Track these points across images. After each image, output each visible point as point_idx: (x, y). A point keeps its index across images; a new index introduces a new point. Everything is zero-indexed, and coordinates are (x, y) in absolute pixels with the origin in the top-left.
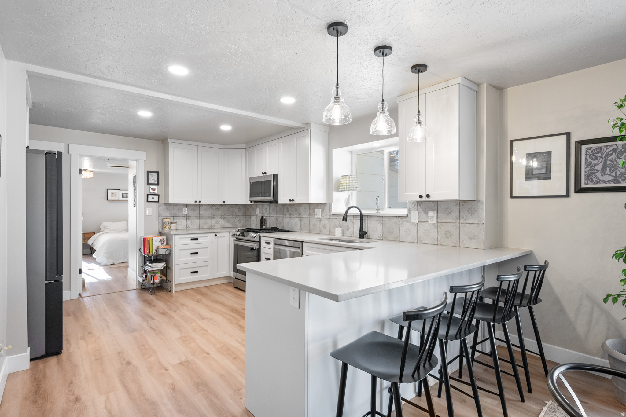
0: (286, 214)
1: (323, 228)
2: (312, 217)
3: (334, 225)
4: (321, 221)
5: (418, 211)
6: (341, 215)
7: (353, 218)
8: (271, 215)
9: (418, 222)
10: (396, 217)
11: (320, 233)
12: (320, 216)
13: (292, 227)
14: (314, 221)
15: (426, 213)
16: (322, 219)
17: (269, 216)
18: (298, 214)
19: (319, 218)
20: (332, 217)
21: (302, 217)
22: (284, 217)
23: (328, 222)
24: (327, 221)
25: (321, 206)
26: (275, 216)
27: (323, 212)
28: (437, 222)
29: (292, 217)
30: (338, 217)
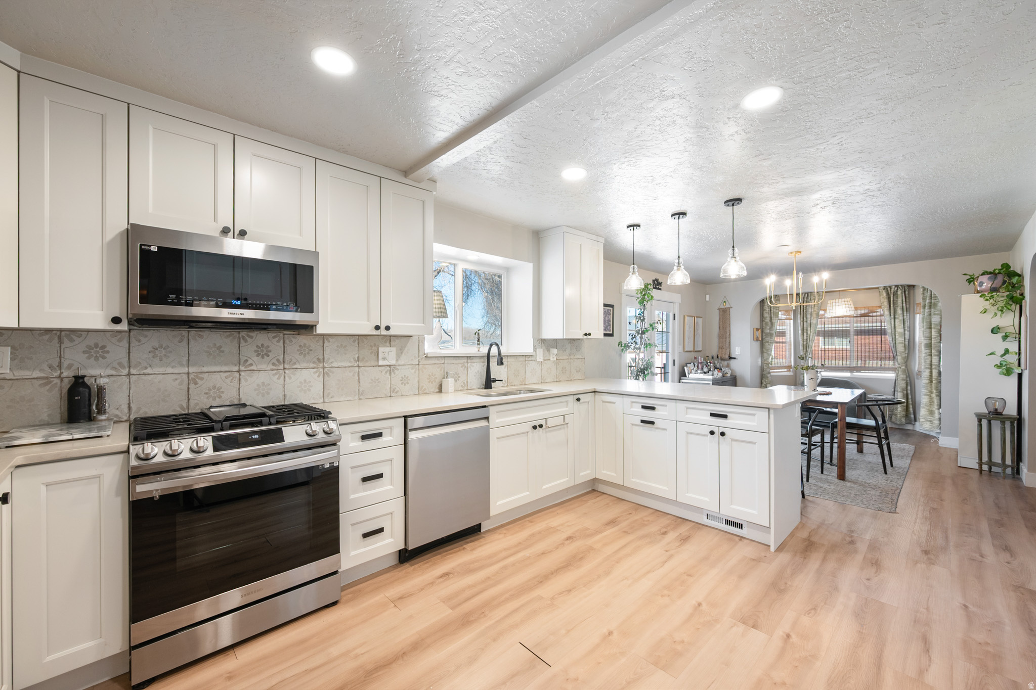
0: (250, 362)
1: (402, 384)
2: (368, 364)
3: (429, 375)
4: (396, 371)
5: (542, 349)
6: (444, 357)
7: (466, 361)
8: (149, 371)
9: (542, 361)
10: (523, 356)
11: (392, 395)
12: (393, 362)
13: (284, 395)
14: (374, 373)
15: (549, 351)
16: (398, 367)
17: (129, 374)
18: (315, 360)
19: (390, 366)
20: (423, 362)
21: (332, 367)
22: (239, 371)
23: (415, 373)
24: (412, 369)
25: (397, 341)
26: (185, 370)
27: (402, 353)
28: (557, 359)
29: (284, 369)
30: (438, 360)
